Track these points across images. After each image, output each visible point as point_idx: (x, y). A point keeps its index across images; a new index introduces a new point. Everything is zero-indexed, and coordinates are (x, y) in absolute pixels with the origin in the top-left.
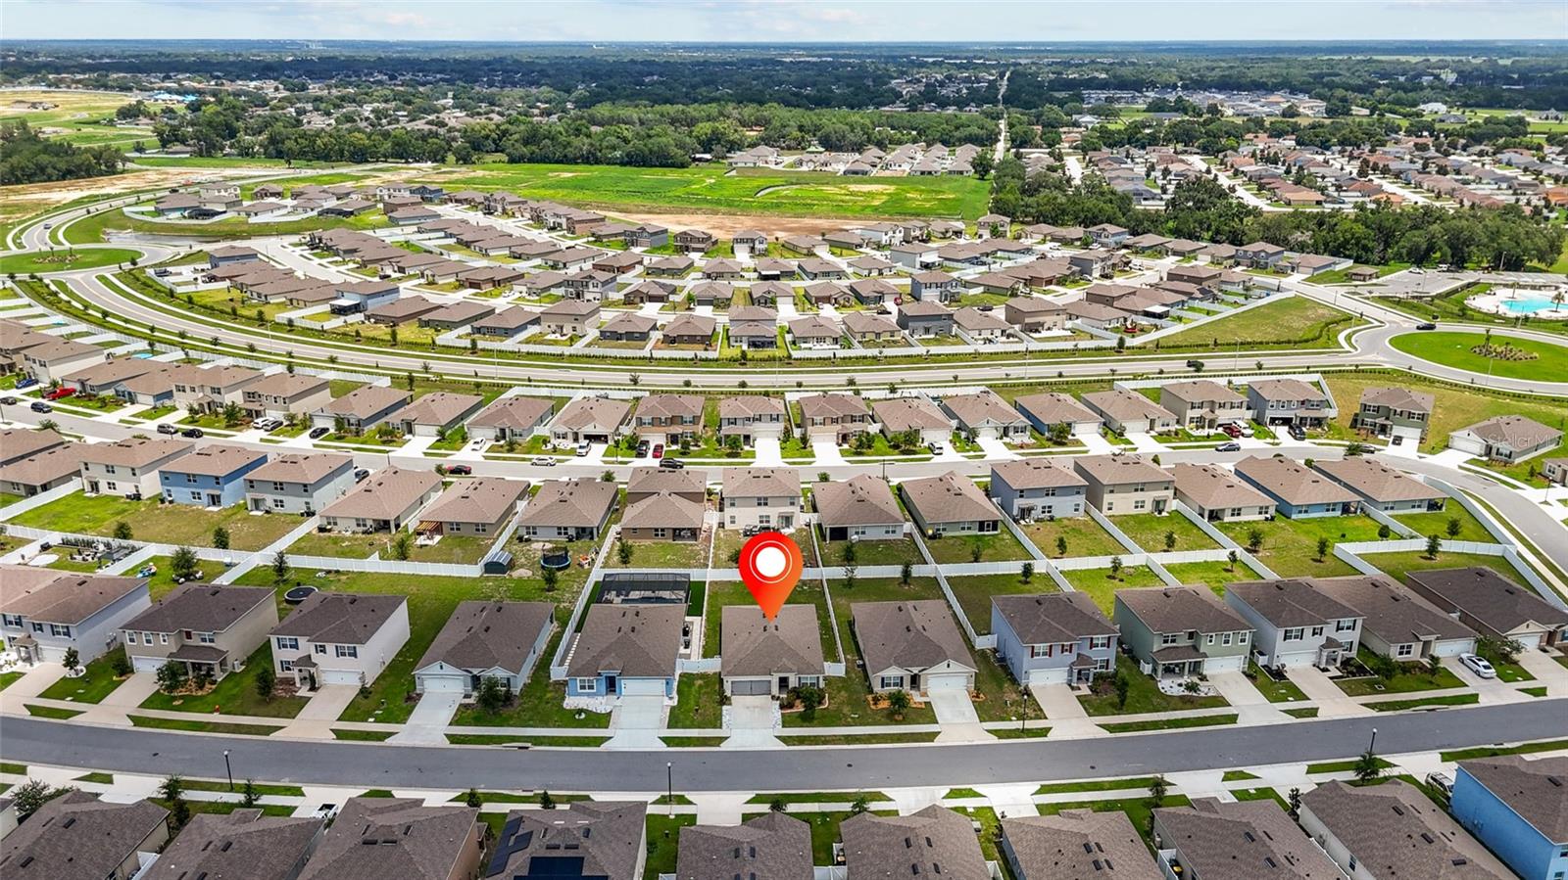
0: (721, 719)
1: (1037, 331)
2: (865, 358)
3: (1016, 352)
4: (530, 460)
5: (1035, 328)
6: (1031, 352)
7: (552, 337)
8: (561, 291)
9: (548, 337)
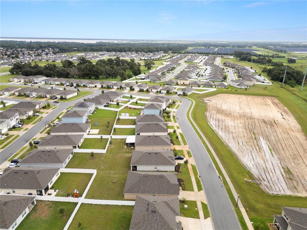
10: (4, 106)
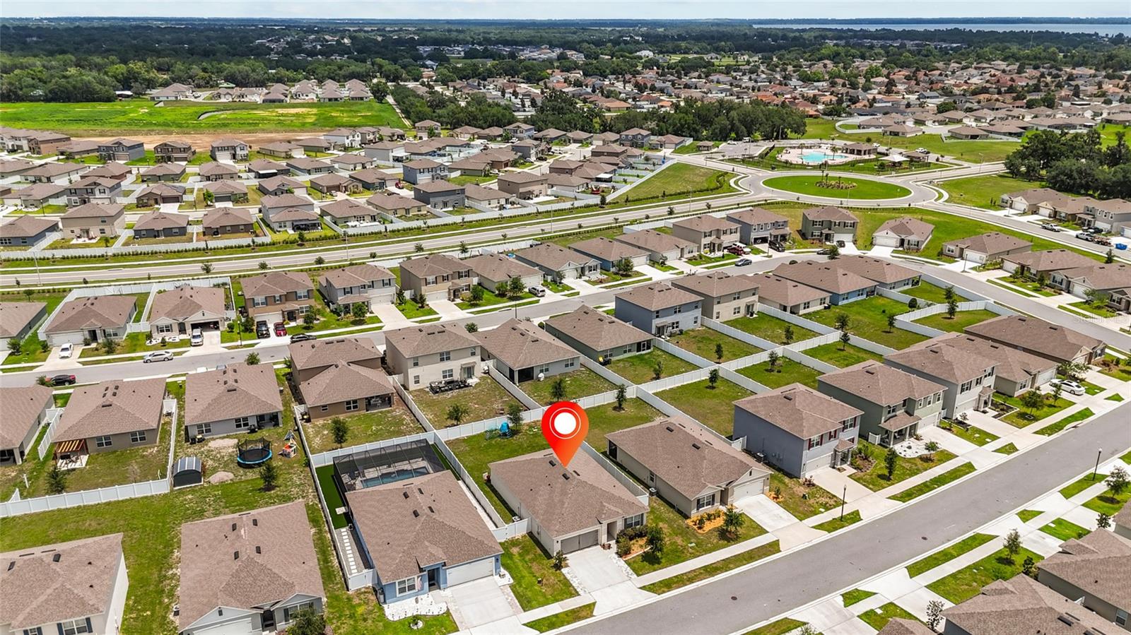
0: (571, 585)
1: (529, 198)
2: (410, 229)
3: (529, 214)
4: (142, 358)
5: (527, 196)
6: (540, 213)
7: (80, 241)
8: (63, 201)
9: (74, 242)
10: (952, 311)
